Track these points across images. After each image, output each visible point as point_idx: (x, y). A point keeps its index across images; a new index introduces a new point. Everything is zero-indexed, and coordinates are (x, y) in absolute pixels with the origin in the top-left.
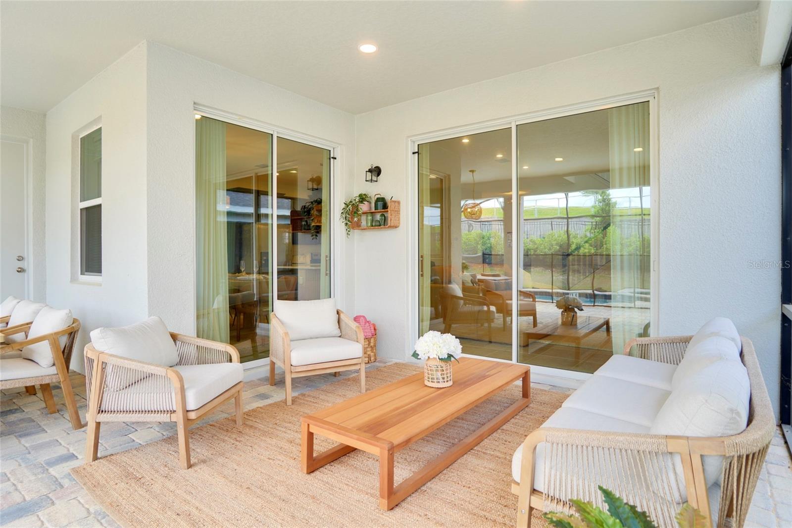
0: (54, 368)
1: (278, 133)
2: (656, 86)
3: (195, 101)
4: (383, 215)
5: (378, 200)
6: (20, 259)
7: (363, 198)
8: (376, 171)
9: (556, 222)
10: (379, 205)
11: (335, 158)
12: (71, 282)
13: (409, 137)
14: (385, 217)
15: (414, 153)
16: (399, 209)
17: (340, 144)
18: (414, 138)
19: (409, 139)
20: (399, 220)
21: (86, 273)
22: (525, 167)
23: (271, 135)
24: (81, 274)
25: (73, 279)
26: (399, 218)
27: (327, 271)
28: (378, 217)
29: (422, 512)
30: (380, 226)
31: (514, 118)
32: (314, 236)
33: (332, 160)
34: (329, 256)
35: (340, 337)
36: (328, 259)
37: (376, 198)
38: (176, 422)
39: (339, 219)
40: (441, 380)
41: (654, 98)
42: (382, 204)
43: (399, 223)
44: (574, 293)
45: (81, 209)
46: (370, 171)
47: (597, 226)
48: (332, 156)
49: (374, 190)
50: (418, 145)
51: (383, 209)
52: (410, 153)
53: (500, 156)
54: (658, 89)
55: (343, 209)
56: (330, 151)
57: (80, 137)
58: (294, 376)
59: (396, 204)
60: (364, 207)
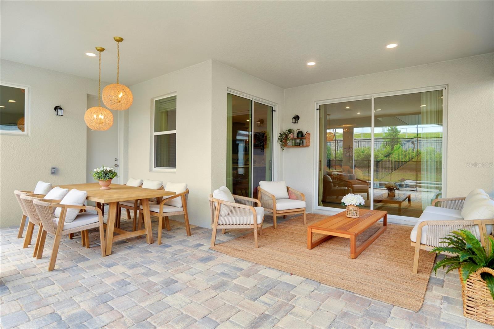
0: (182, 208)
1: (254, 99)
2: (447, 84)
3: (228, 87)
4: (301, 140)
5: (299, 132)
6: (116, 160)
7: (290, 131)
8: (297, 118)
9: (360, 142)
10: (299, 135)
11: (275, 111)
12: (150, 171)
13: (315, 101)
14: (302, 141)
15: (317, 109)
16: (310, 137)
17: (278, 104)
18: (317, 102)
19: (315, 102)
20: (310, 143)
21: (156, 167)
22: (359, 113)
23: (251, 101)
24: (155, 168)
25: (151, 170)
26: (310, 141)
27: (270, 167)
28: (298, 141)
29: (368, 259)
30: (300, 145)
31: (373, 95)
32: (262, 150)
33: (273, 112)
34: (271, 160)
35: (289, 199)
36: (271, 161)
37: (297, 132)
38: (253, 229)
39: (278, 142)
40: (355, 215)
41: (445, 88)
42: (301, 135)
43: (310, 144)
44: (376, 183)
45: (155, 136)
46: (294, 118)
47: (388, 144)
48: (273, 110)
49: (296, 128)
50: (319, 105)
51: (302, 137)
52: (316, 109)
53: (348, 108)
54: (447, 85)
55: (279, 137)
56: (272, 107)
57: (155, 100)
58: (278, 215)
59: (309, 135)
60: (291, 136)
